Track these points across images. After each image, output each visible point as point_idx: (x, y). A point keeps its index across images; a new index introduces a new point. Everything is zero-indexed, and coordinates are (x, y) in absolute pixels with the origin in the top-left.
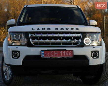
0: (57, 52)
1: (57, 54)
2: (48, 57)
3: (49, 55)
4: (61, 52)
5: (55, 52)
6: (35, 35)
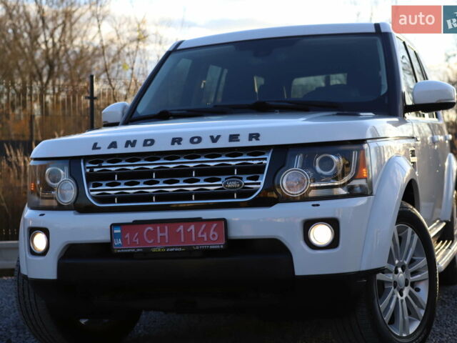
0: (166, 228)
1: (167, 237)
2: (136, 249)
3: (137, 241)
4: (181, 228)
5: (158, 228)
6: (100, 167)
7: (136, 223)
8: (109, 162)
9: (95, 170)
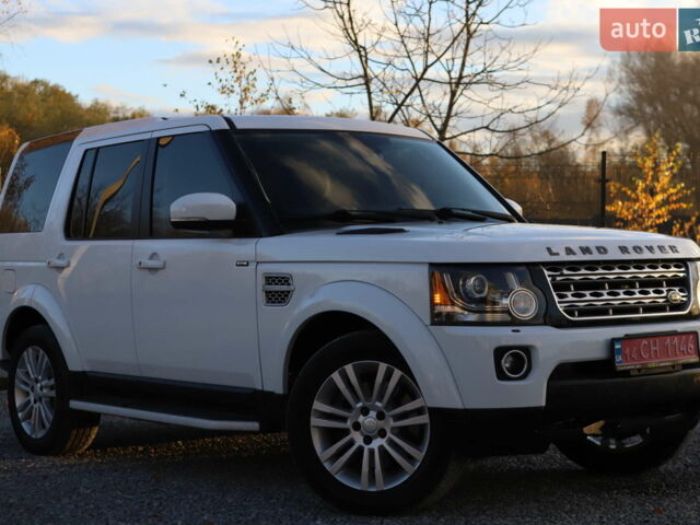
0: (657, 341)
1: (658, 351)
2: (635, 365)
3: (635, 356)
4: (668, 341)
5: (651, 342)
6: (562, 275)
7: (628, 337)
8: (568, 269)
9: (558, 278)
